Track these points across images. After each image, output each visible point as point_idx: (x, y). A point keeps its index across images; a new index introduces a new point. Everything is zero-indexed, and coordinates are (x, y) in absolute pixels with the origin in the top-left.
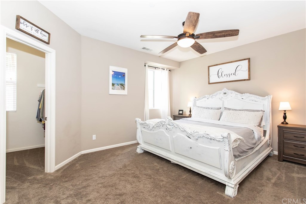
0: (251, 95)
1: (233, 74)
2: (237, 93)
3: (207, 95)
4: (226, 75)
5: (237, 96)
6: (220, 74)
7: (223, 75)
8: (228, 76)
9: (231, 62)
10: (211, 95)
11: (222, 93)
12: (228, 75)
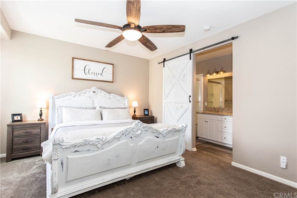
0: (116, 95)
1: (100, 74)
2: (106, 93)
3: (73, 93)
4: (93, 73)
5: (105, 95)
6: (87, 71)
7: (90, 73)
8: (96, 75)
9: (100, 62)
10: (78, 93)
11: (92, 92)
12: (95, 73)
